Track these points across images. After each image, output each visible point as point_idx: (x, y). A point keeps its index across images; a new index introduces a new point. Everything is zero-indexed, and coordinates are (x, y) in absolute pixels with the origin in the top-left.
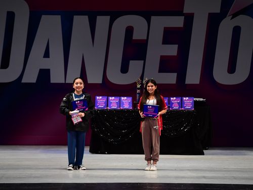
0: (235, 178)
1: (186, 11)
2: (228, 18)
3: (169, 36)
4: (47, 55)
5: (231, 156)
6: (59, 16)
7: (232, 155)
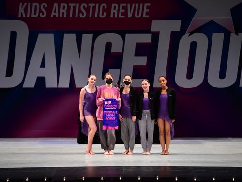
0: (193, 162)
1: (153, 30)
2: (187, 35)
3: (140, 50)
4: (43, 65)
5: (189, 145)
6: (53, 35)
7: (190, 143)
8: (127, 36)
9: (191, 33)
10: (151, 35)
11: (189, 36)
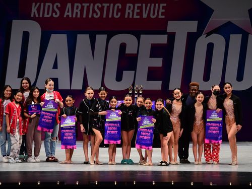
1: (169, 30)
2: (203, 36)
3: (156, 51)
4: (55, 66)
6: (66, 35)
8: (142, 36)
9: (208, 34)
10: (167, 35)
11: (206, 37)
